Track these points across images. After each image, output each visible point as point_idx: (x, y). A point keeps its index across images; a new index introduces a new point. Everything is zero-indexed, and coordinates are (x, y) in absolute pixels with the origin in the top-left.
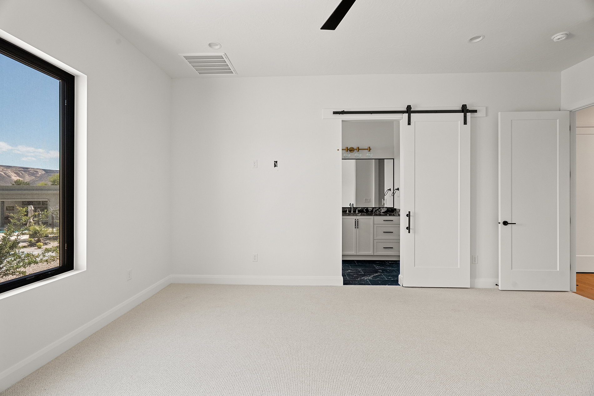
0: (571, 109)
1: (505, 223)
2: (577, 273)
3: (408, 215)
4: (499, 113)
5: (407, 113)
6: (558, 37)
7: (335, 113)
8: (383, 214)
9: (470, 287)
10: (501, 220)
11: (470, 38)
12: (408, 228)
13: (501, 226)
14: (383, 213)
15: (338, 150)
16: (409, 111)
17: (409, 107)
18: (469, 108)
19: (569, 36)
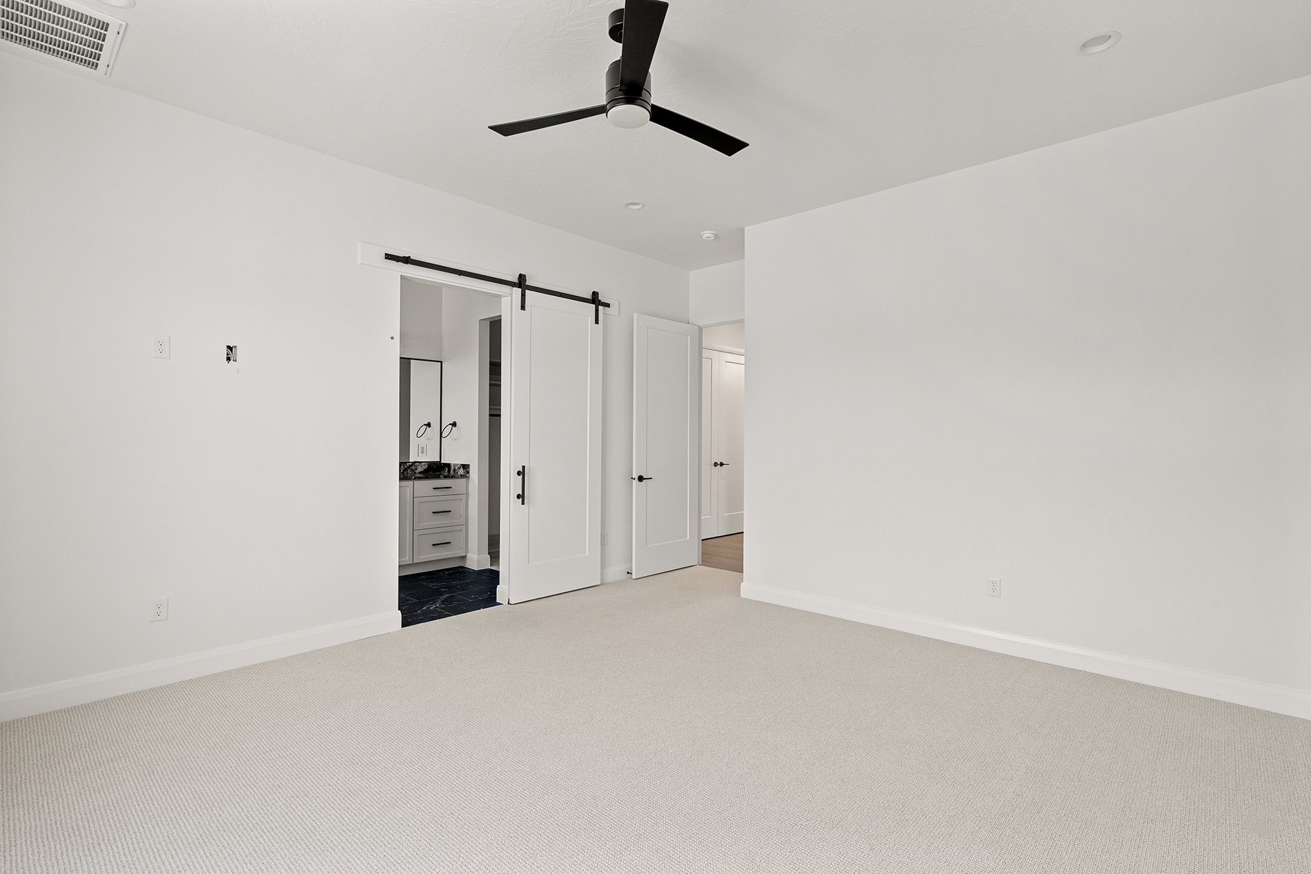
0: (700, 325)
1: (641, 479)
2: (702, 540)
3: (521, 473)
4: (635, 315)
5: (520, 287)
6: (708, 235)
7: (389, 257)
8: (420, 476)
9: (599, 583)
10: (635, 476)
11: (629, 202)
12: (521, 497)
13: (635, 482)
14: (420, 473)
15: (392, 338)
16: (521, 283)
17: (522, 278)
18: (602, 298)
19: (716, 236)
